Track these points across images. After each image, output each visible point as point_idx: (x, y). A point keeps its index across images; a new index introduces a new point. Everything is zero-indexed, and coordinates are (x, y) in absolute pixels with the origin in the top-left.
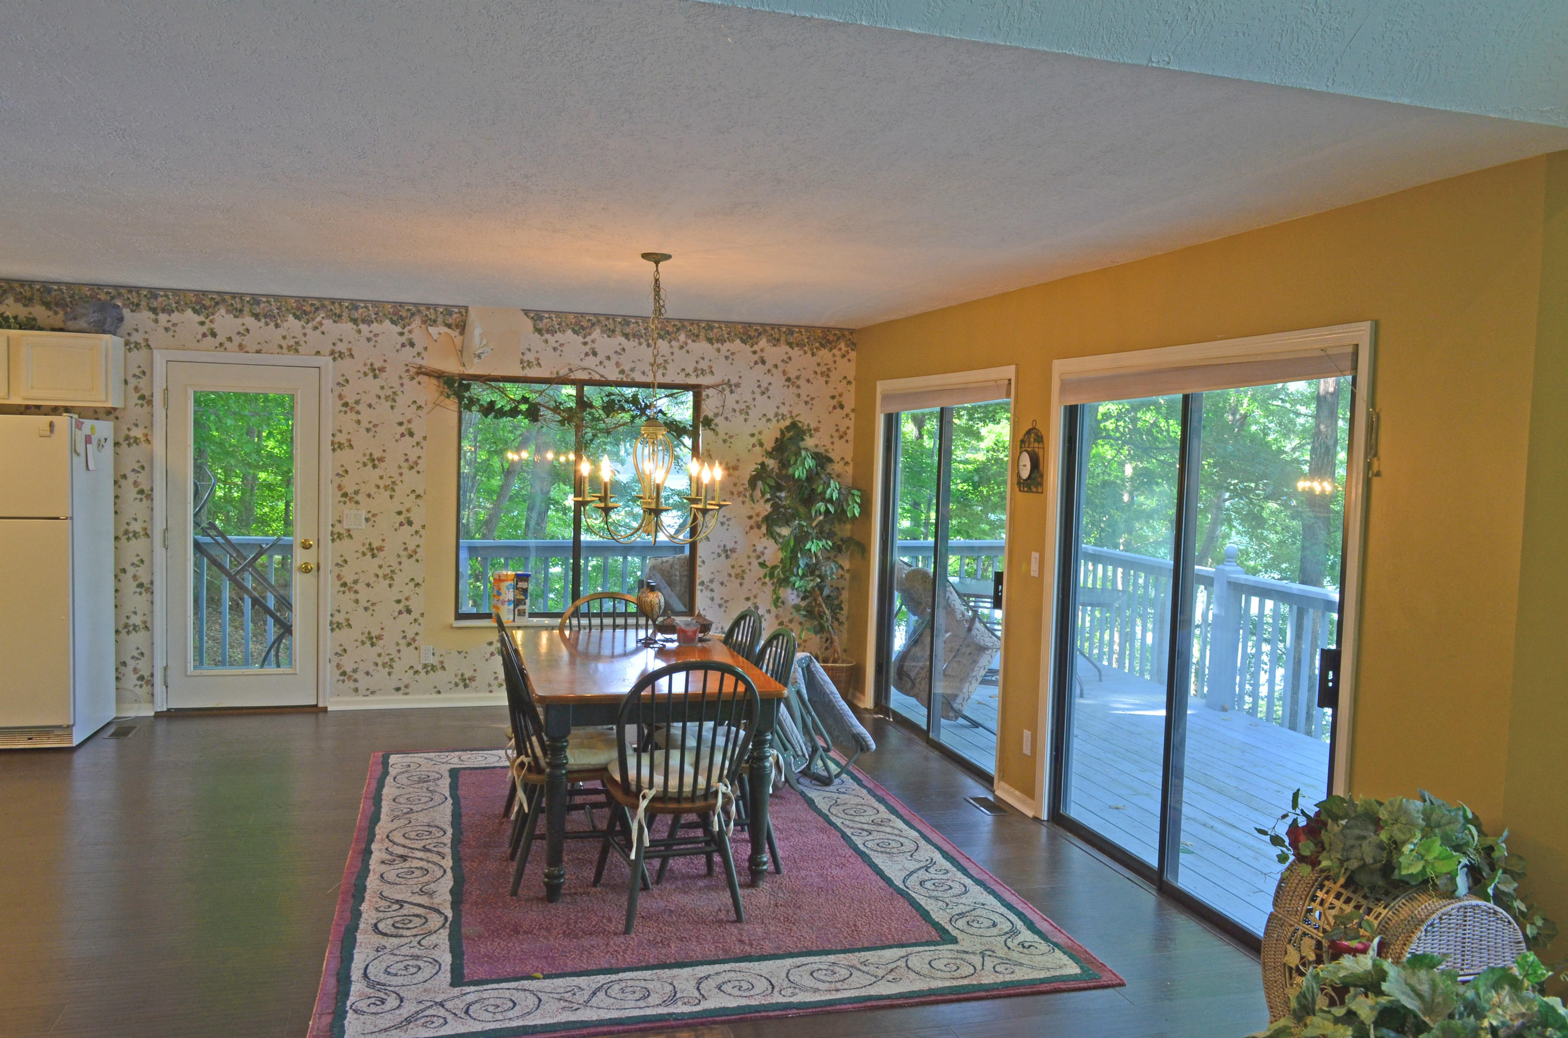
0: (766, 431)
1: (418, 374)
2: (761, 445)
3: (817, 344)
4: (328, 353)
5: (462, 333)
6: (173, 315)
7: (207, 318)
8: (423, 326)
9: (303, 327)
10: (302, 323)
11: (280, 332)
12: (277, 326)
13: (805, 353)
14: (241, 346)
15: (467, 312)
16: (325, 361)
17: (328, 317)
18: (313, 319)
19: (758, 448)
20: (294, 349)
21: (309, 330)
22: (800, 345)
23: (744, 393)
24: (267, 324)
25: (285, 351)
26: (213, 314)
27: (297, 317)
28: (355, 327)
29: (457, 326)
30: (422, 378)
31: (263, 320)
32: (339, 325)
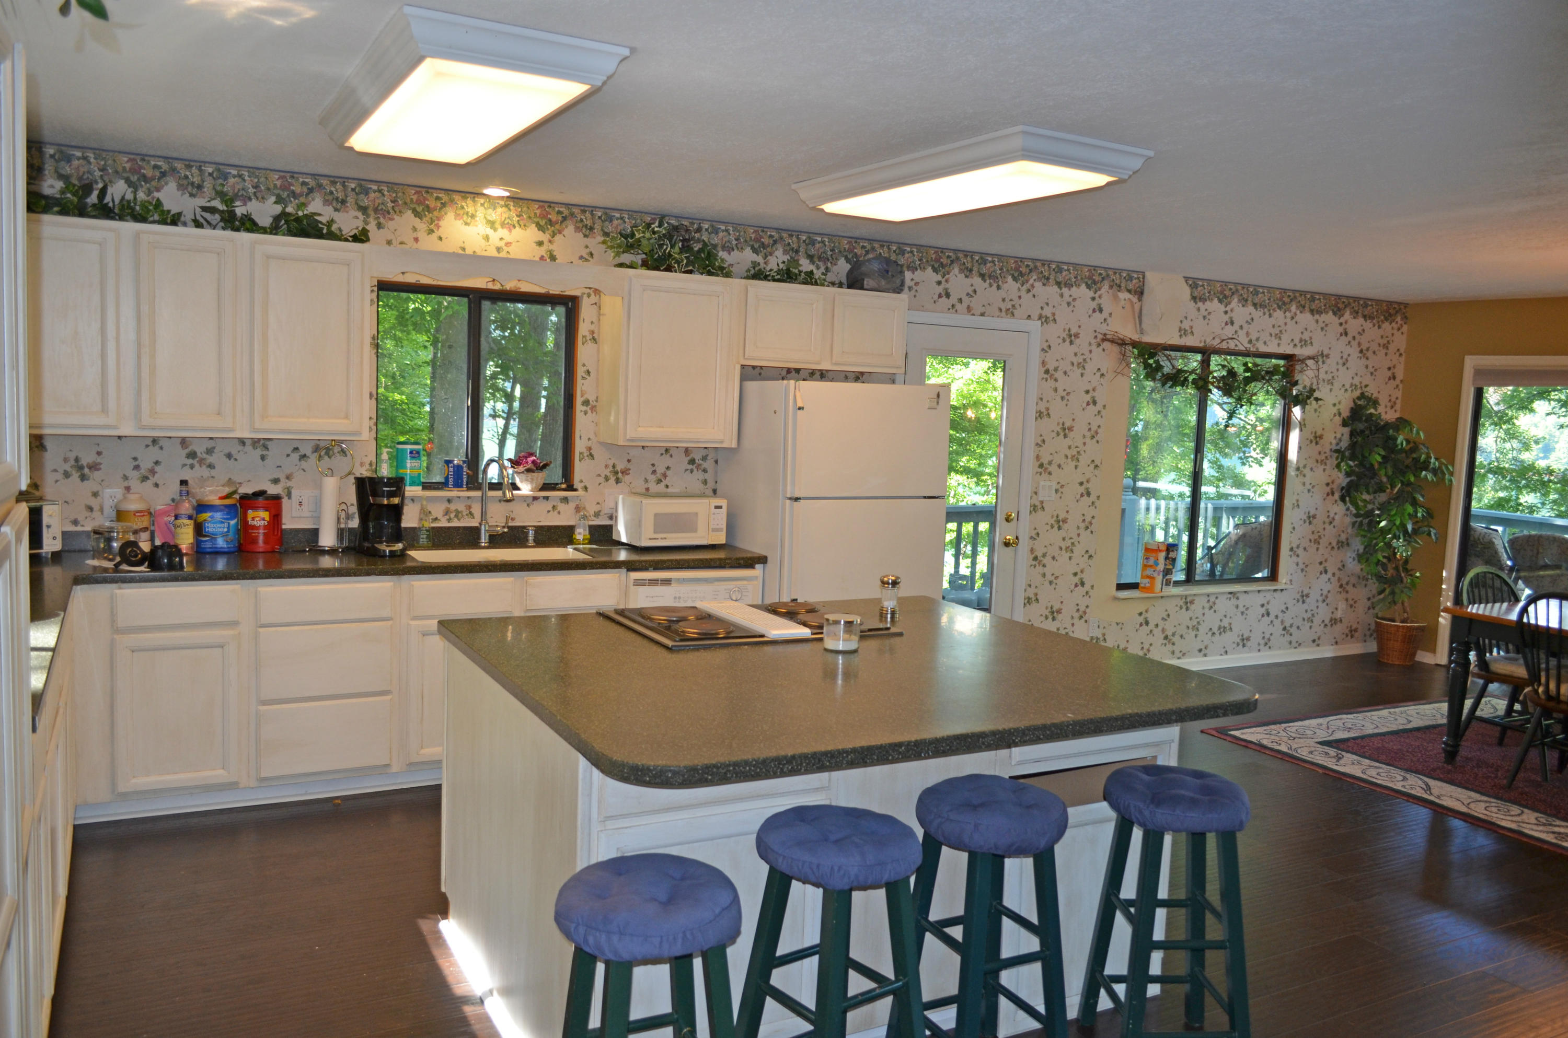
0: (1344, 402)
1: (1103, 340)
2: (1340, 414)
3: (1382, 317)
4: (1037, 318)
5: (1140, 300)
6: (916, 273)
7: (943, 277)
8: (1110, 291)
9: (1019, 290)
10: (1019, 285)
11: (1002, 293)
12: (999, 288)
13: (1374, 326)
14: (969, 308)
15: (1144, 278)
16: (1035, 325)
17: (1039, 279)
18: (1027, 281)
19: (1337, 417)
20: (1010, 313)
21: (1023, 293)
22: (1371, 318)
23: (1332, 363)
24: (991, 285)
25: (1003, 314)
26: (948, 273)
27: (1015, 279)
28: (1058, 290)
29: (1136, 292)
30: (1106, 345)
31: (988, 281)
32: (1047, 288)
